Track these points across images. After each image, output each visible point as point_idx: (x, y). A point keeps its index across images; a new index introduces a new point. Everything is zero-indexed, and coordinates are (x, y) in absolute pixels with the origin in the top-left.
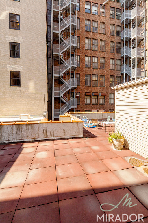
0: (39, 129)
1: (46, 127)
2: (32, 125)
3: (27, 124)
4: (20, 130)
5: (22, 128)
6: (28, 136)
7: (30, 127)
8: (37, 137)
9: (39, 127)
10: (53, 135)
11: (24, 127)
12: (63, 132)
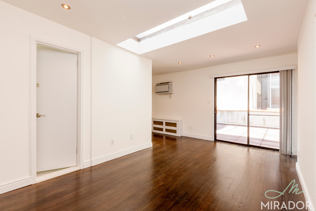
0: (238, 116)
1: (245, 115)
2: (232, 112)
3: (228, 111)
4: (222, 115)
5: (224, 114)
6: (228, 120)
7: (230, 113)
8: (236, 122)
9: (238, 114)
10: (252, 122)
11: (226, 113)
12: (263, 121)
